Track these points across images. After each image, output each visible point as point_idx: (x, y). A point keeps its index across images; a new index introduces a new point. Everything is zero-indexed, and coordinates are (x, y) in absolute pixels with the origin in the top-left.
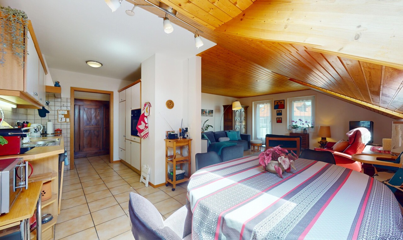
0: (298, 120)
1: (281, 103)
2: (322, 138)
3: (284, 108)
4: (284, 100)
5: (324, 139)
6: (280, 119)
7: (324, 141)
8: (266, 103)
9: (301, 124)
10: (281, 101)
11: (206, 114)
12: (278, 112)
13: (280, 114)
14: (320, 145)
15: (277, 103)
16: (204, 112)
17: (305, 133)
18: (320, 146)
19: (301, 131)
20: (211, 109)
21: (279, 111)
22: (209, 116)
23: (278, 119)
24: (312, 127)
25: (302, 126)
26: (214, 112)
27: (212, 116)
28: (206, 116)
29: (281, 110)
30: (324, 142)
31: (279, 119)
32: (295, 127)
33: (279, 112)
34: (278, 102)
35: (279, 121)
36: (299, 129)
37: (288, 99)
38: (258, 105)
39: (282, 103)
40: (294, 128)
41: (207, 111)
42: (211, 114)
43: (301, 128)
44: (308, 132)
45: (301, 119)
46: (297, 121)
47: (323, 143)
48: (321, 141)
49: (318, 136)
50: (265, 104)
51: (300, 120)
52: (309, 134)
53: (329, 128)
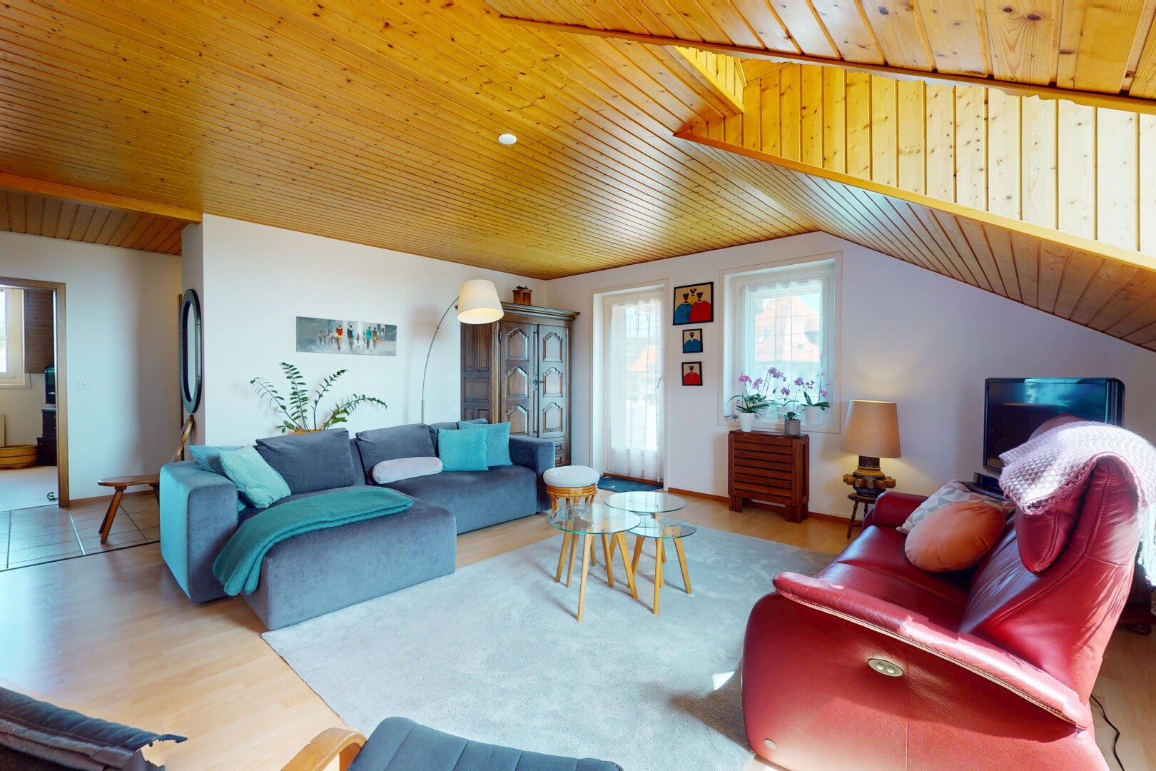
0: (764, 375)
1: (700, 295)
2: (863, 461)
3: (712, 320)
4: (712, 284)
5: (869, 462)
6: (696, 370)
7: (871, 474)
8: (647, 300)
9: (779, 391)
10: (699, 289)
11: (351, 344)
12: (688, 338)
13: (694, 346)
14: (851, 490)
15: (686, 296)
16: (340, 332)
17: (792, 432)
18: (851, 497)
19: (776, 421)
20: (384, 322)
21: (692, 333)
22: (371, 354)
23: (687, 371)
24: (823, 405)
25: (779, 398)
26: (400, 333)
27: (392, 354)
28: (353, 351)
29: (701, 330)
30: (870, 481)
31: (691, 368)
32: (753, 405)
33: (692, 336)
34: (687, 291)
35: (693, 378)
36: (768, 415)
37: (727, 278)
38: (615, 308)
39: (703, 299)
40: (749, 410)
41: (359, 330)
42: (384, 345)
43: (778, 409)
44: (804, 427)
45: (779, 369)
46: (764, 379)
47: (865, 482)
48: (855, 475)
49: (845, 449)
50: (641, 304)
51: (774, 373)
52: (807, 437)
53: (890, 411)
